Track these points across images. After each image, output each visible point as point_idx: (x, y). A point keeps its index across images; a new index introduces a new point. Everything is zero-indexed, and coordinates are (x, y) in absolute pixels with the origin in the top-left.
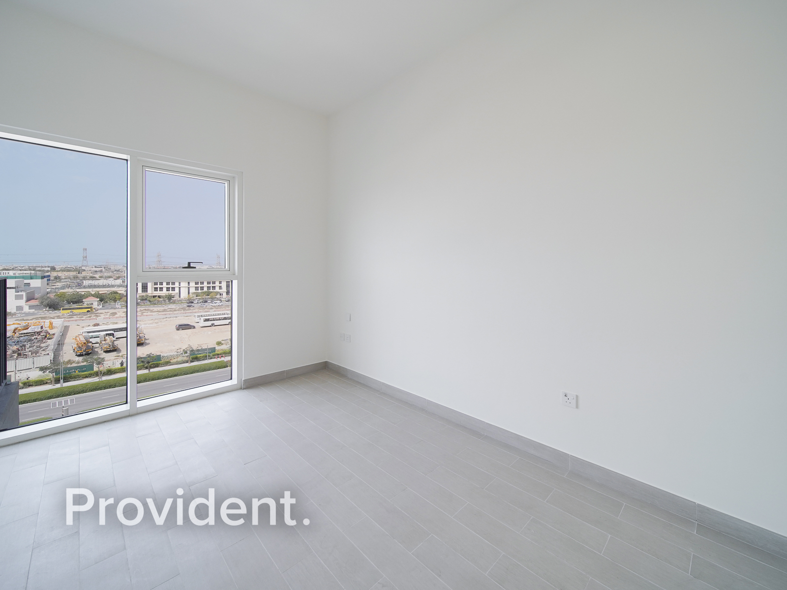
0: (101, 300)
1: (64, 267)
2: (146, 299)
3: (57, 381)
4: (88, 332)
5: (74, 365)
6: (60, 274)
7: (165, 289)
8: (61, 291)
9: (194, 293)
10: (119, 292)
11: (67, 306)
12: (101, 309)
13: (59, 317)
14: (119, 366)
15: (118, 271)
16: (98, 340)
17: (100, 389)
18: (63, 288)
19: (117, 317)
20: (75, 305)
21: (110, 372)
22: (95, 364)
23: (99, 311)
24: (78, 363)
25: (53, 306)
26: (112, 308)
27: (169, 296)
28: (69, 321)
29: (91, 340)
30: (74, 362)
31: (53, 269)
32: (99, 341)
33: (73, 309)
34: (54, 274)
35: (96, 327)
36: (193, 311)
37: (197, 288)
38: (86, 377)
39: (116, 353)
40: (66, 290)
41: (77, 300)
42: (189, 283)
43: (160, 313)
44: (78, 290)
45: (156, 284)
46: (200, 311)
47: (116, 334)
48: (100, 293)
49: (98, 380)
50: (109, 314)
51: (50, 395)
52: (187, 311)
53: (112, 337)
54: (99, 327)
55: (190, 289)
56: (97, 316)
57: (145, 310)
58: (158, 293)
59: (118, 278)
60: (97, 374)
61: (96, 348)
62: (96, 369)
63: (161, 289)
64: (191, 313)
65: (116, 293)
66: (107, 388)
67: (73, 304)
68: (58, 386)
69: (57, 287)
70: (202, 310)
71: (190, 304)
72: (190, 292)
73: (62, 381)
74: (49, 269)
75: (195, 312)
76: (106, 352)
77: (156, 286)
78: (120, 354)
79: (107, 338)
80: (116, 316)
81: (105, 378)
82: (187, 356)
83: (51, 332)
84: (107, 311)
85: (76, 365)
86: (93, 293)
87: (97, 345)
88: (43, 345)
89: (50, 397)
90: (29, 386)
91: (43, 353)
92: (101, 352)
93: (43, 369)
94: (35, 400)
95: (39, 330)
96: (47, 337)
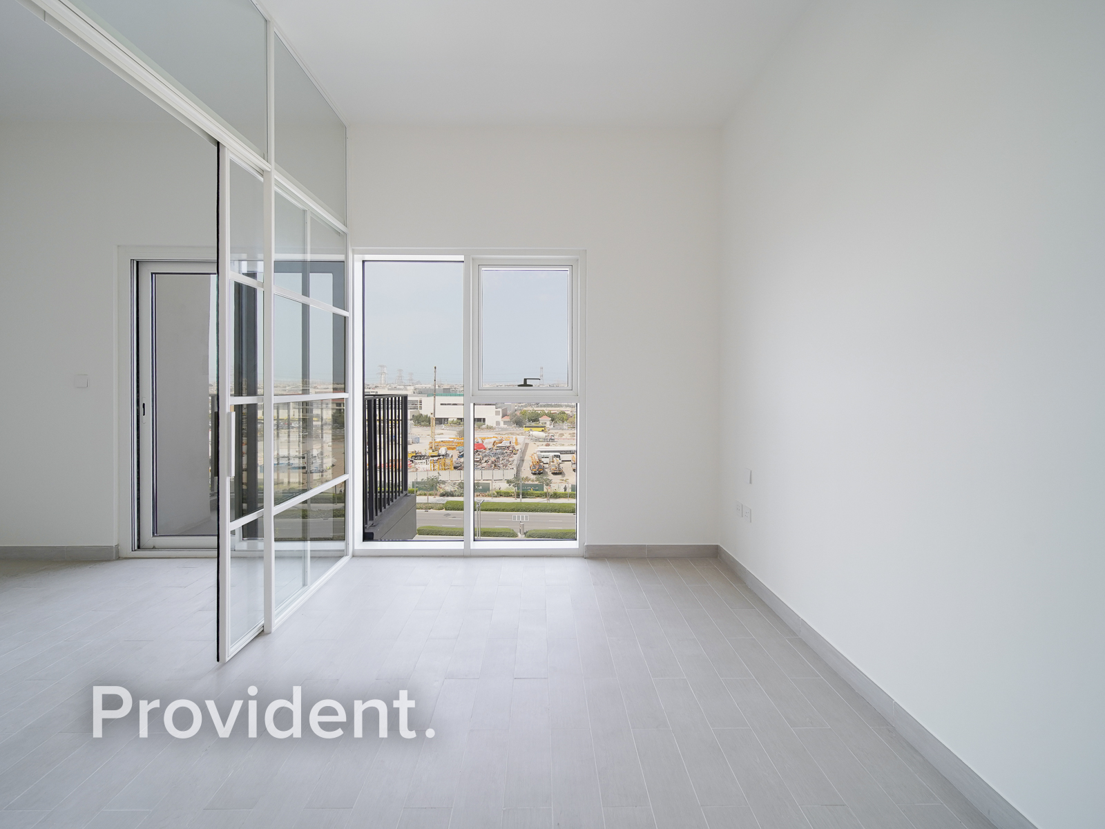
0: (552, 420)
3: (518, 496)
4: (542, 452)
5: (530, 482)
8: (525, 409)
10: (566, 412)
11: (527, 423)
12: (552, 429)
13: (522, 434)
14: (562, 491)
16: (548, 460)
17: (547, 511)
18: (525, 406)
19: (564, 439)
21: (556, 496)
22: (544, 485)
23: (550, 431)
24: (533, 481)
25: (519, 423)
26: (561, 429)
29: (543, 459)
30: (530, 479)
32: (548, 462)
33: (532, 427)
35: (547, 447)
38: (538, 496)
39: (561, 476)
40: (529, 408)
41: (535, 419)
44: (535, 409)
47: (561, 455)
48: (552, 412)
49: (546, 502)
51: (513, 508)
53: (558, 459)
54: (549, 447)
60: (546, 495)
61: (547, 468)
62: (545, 490)
65: (564, 413)
66: (554, 512)
67: (532, 422)
68: (518, 500)
69: (522, 405)
73: (521, 496)
76: (554, 474)
78: (564, 479)
79: (555, 459)
80: (564, 437)
81: (552, 501)
83: (517, 447)
84: (556, 431)
85: (531, 483)
86: (547, 412)
87: (547, 466)
88: (510, 459)
89: (513, 510)
90: (501, 495)
91: (511, 467)
92: (550, 473)
93: (509, 482)
94: (503, 510)
95: (509, 445)
96: (513, 452)
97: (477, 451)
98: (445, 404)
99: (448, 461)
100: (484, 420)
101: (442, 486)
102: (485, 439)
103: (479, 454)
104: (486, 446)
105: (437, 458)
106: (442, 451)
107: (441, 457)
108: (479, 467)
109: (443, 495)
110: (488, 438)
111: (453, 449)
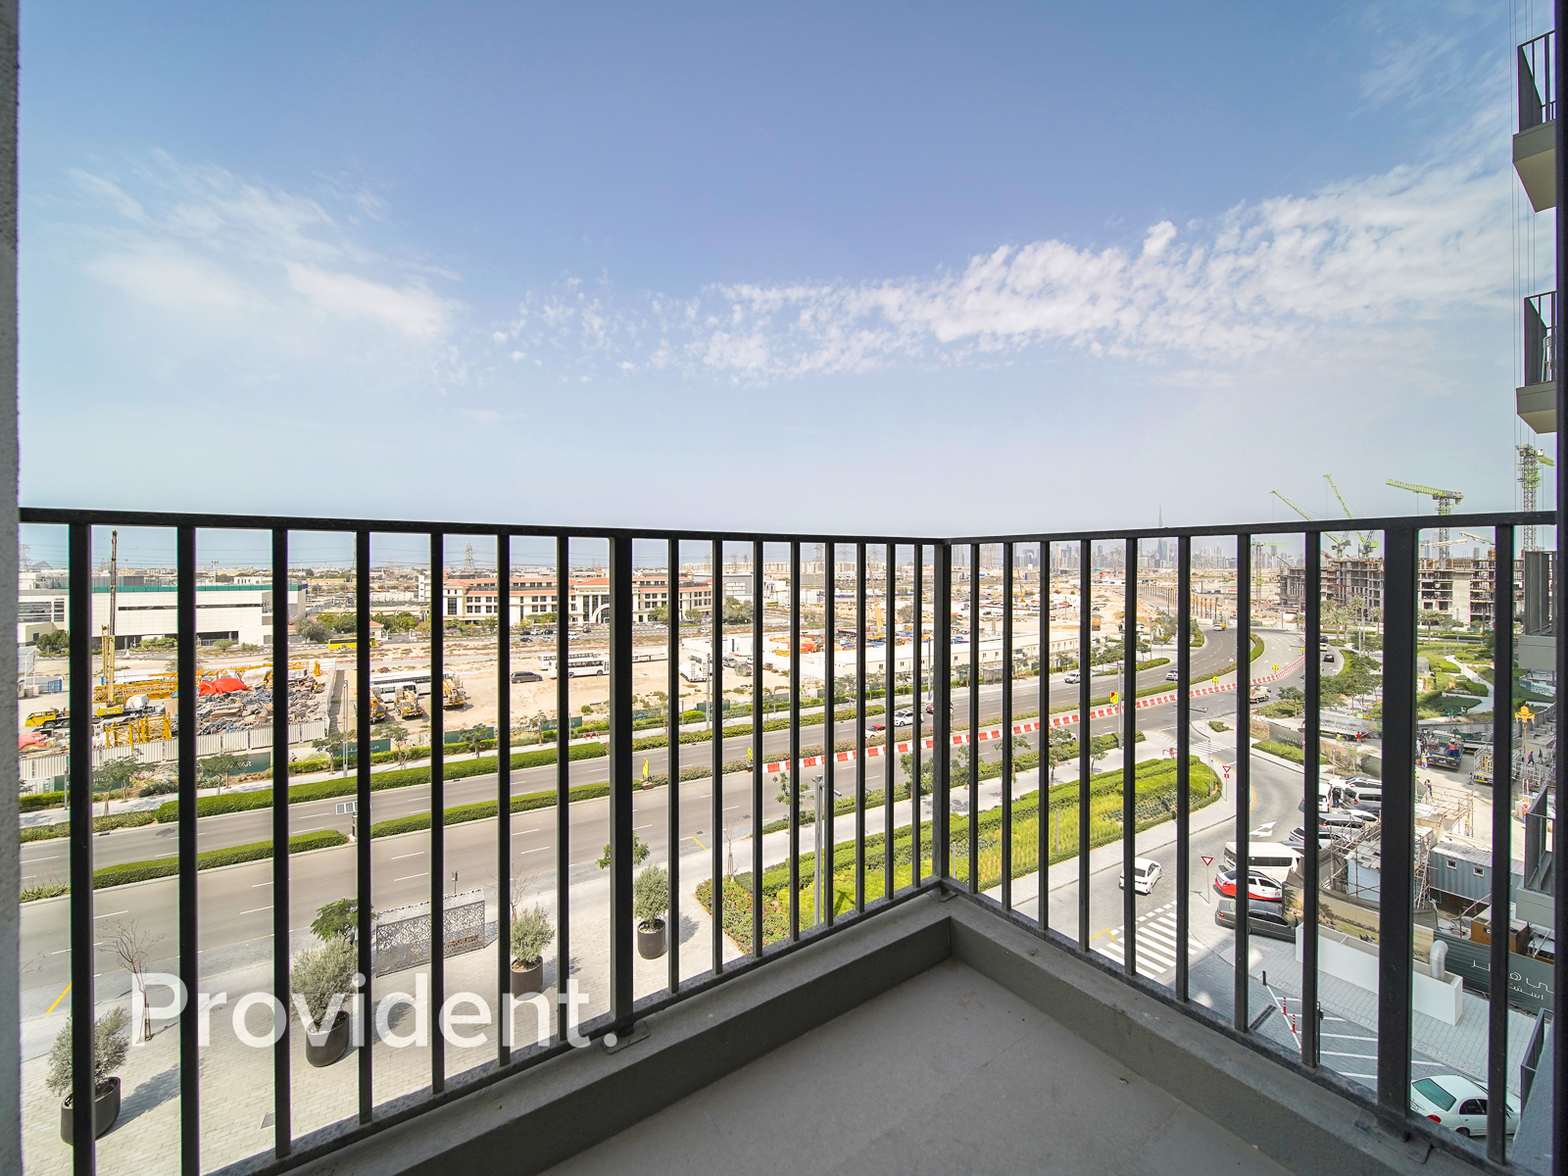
0: (386, 628)
1: (325, 570)
2: (455, 627)
3: (338, 767)
6: (322, 583)
7: (483, 609)
8: (326, 611)
9: (530, 617)
10: (412, 613)
11: (336, 636)
12: (386, 643)
13: (326, 655)
14: (427, 744)
15: (406, 576)
16: (392, 696)
17: (404, 784)
18: (327, 605)
20: (349, 634)
21: (415, 755)
22: (392, 740)
23: (385, 647)
25: (317, 637)
26: (403, 642)
27: (492, 621)
28: (341, 662)
29: (383, 696)
31: (310, 573)
32: (394, 698)
33: (346, 641)
34: (312, 583)
35: (384, 674)
36: (533, 649)
37: (535, 608)
38: (381, 762)
39: (421, 720)
40: (334, 610)
42: (522, 598)
43: (479, 652)
44: (350, 610)
45: (469, 599)
46: (543, 648)
47: (418, 686)
48: (385, 614)
49: (399, 768)
50: (400, 651)
51: (329, 790)
52: (522, 649)
53: (412, 692)
54: (388, 674)
55: (525, 609)
56: (383, 655)
57: (455, 645)
58: (473, 616)
59: (407, 589)
60: (396, 757)
61: (390, 710)
62: (394, 748)
63: (478, 609)
64: (528, 652)
65: (408, 615)
66: (415, 784)
67: (345, 633)
68: (339, 775)
69: (318, 604)
70: (545, 648)
71: (525, 637)
72: (525, 614)
73: (345, 766)
74: (304, 574)
75: (536, 651)
76: (407, 718)
77: (470, 604)
78: (428, 724)
79: (407, 693)
80: (411, 655)
81: (410, 765)
82: (536, 732)
83: (320, 680)
84: (396, 646)
87: (391, 706)
88: (310, 702)
89: (329, 795)
90: (297, 772)
91: (313, 717)
92: (399, 719)
93: (317, 744)
94: (307, 799)
95: (302, 676)
96: (315, 689)
97: (229, 695)
98: (130, 609)
99: (154, 721)
100: (235, 635)
101: (146, 774)
102: (243, 670)
103: (234, 701)
104: (247, 684)
105: (122, 719)
106: (136, 702)
107: (133, 715)
108: (238, 724)
109: (147, 793)
110: (251, 668)
111: (162, 696)
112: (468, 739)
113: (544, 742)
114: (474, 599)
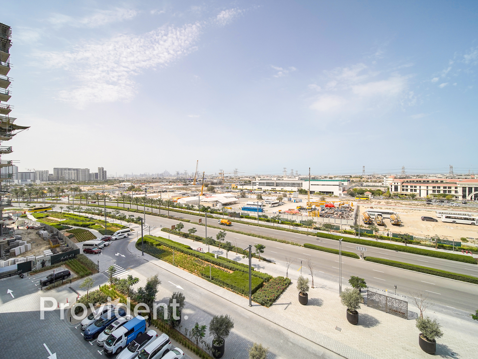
0: (372, 194)
1: (355, 176)
2: (397, 196)
3: (357, 235)
4: (369, 211)
5: (363, 228)
6: (354, 179)
7: (409, 190)
8: (355, 188)
9: (432, 194)
10: (381, 190)
11: (357, 195)
12: (372, 199)
13: (355, 201)
14: (386, 236)
15: (379, 178)
16: (374, 217)
17: (377, 246)
18: (355, 186)
19: (381, 205)
20: (361, 195)
21: (382, 238)
22: (374, 231)
23: (372, 200)
24: (365, 227)
25: (352, 195)
26: (378, 199)
27: (413, 195)
28: (359, 203)
29: (371, 216)
30: (363, 227)
31: (351, 177)
32: (374, 218)
33: (360, 197)
34: (351, 179)
35: (371, 209)
36: (432, 208)
37: (434, 191)
38: (370, 237)
39: (384, 227)
40: (357, 187)
41: (362, 193)
42: (427, 187)
43: (407, 206)
44: (362, 188)
45: (403, 186)
46: (438, 208)
47: (383, 215)
48: (372, 190)
49: (376, 241)
50: (377, 202)
51: (354, 241)
52: (427, 207)
53: (381, 216)
54: (373, 209)
55: (429, 191)
56: (371, 203)
57: (397, 202)
58: (405, 192)
59: (380, 182)
60: (375, 237)
61: (373, 221)
62: (374, 233)
63: (407, 190)
64: (430, 209)
65: (380, 190)
66: (381, 247)
67: (360, 194)
68: (357, 237)
69: (353, 185)
70: (440, 208)
71: (429, 202)
72: (429, 193)
73: (359, 235)
74: (349, 177)
75: (434, 209)
76: (379, 225)
77: (403, 188)
78: (387, 228)
79: (379, 216)
80: (381, 204)
81: (379, 241)
82: (434, 243)
83: (353, 208)
84: (376, 200)
85: (364, 228)
86: (369, 190)
87: (374, 220)
88: (350, 214)
89: (355, 243)
90: (346, 233)
91: (351, 218)
92: (376, 225)
93: (351, 227)
94: (349, 242)
95: (348, 206)
96: (351, 210)
97: (331, 208)
98: (313, 185)
99: (316, 211)
100: (333, 193)
101: (314, 224)
102: (334, 202)
103: (332, 210)
104: (335, 206)
105: (311, 210)
106: (313, 207)
107: (313, 210)
108: (333, 216)
109: (315, 229)
110: (336, 202)
111: (318, 206)
112: (402, 238)
113: (438, 248)
114: (405, 186)
